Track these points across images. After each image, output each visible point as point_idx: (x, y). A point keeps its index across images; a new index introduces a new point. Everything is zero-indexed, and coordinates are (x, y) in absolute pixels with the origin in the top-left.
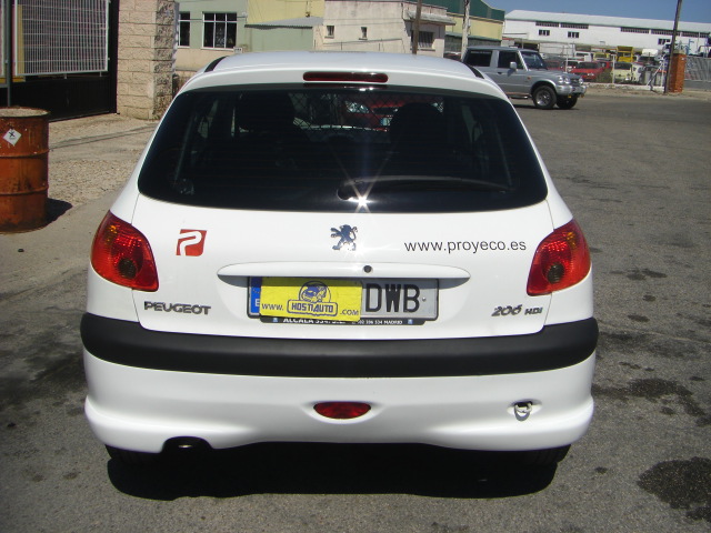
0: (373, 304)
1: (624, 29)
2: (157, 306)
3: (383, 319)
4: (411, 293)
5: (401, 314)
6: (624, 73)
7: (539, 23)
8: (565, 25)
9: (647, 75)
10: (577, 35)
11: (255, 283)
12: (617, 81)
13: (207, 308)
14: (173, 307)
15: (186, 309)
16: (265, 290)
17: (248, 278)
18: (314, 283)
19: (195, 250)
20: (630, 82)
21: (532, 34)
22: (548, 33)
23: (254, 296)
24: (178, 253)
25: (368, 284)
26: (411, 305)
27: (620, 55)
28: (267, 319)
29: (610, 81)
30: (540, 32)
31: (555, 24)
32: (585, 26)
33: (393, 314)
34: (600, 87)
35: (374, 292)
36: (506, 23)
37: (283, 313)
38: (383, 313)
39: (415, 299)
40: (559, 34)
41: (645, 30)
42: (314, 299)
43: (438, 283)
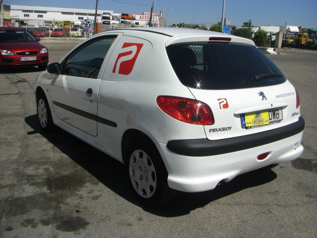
0: (271, 118)
1: (63, 13)
2: (214, 130)
3: (273, 122)
4: (277, 112)
5: (276, 119)
6: (75, 33)
7: (24, 11)
8: (36, 12)
9: (85, 33)
10: (42, 16)
11: (242, 116)
12: (72, 36)
13: (230, 127)
14: (220, 130)
15: (224, 129)
16: (246, 117)
17: (240, 114)
18: (258, 113)
19: (226, 106)
20: (78, 37)
21: (21, 16)
22: (28, 16)
23: (243, 120)
24: (221, 108)
25: (269, 111)
26: (278, 116)
27: (65, 24)
28: (247, 128)
29: (69, 36)
30: (25, 15)
31: (31, 11)
32: (45, 12)
33: (275, 120)
34: (65, 39)
35: (270, 113)
36: (11, 11)
37: (252, 125)
38: (273, 120)
39: (278, 114)
40: (33, 16)
41: (72, 14)
42: (258, 118)
43: (281, 108)
